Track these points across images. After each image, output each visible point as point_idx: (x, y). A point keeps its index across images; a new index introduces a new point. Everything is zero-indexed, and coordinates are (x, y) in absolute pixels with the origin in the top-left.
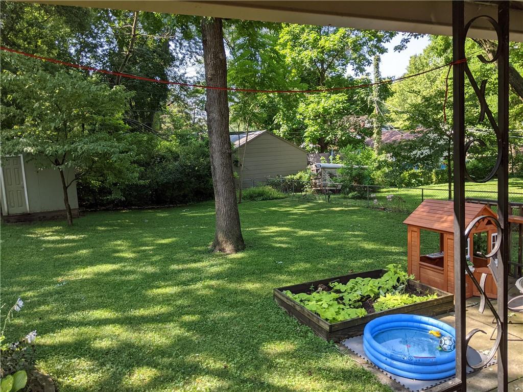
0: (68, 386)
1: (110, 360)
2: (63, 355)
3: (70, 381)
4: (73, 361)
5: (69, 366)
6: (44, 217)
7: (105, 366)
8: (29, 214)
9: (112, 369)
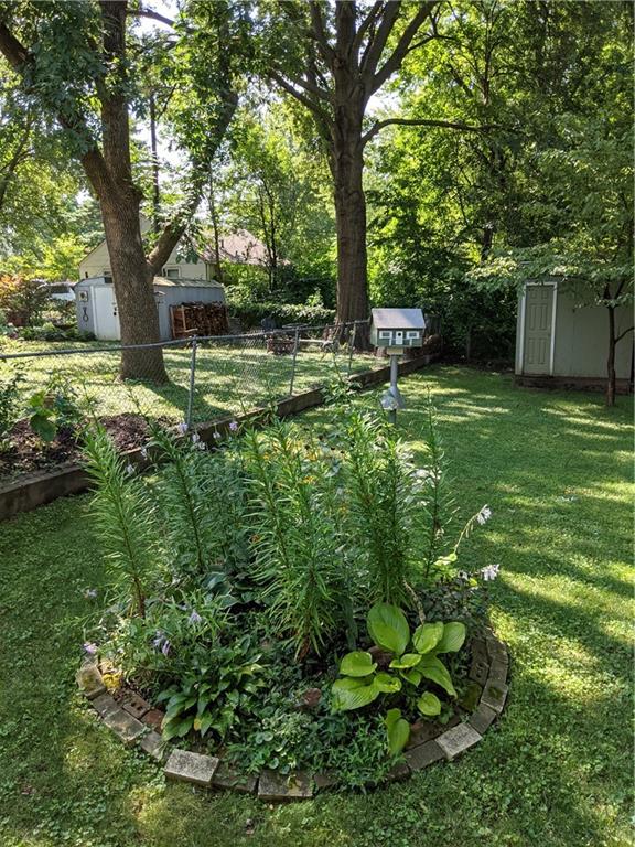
0: (530, 679)
1: (612, 664)
2: (535, 619)
3: (534, 671)
4: (549, 637)
5: (540, 643)
6: (573, 385)
7: (602, 674)
8: (552, 377)
9: (611, 685)
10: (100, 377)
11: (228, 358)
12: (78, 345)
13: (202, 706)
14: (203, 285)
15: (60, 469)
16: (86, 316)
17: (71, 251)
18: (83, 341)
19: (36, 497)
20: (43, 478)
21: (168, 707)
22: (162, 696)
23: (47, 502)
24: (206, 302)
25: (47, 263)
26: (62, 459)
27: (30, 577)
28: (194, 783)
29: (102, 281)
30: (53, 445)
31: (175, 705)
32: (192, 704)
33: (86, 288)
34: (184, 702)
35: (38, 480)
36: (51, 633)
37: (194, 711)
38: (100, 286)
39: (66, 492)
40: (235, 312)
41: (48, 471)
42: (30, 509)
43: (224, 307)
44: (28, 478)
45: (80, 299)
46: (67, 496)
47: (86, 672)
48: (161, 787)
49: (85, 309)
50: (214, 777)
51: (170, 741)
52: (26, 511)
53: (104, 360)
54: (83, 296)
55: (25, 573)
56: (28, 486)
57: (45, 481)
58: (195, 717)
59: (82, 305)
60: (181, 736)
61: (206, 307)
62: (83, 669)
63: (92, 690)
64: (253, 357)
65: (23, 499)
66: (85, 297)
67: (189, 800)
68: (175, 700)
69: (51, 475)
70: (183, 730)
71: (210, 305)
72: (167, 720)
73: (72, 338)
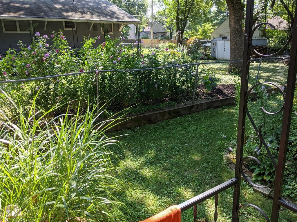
10: (220, 72)
11: (267, 66)
12: (211, 61)
13: (267, 173)
14: (259, 39)
15: (212, 99)
16: (214, 51)
17: (207, 29)
18: (212, 60)
19: (205, 107)
20: (207, 101)
21: (255, 171)
22: (253, 167)
23: (207, 109)
24: (260, 45)
25: (199, 33)
26: (213, 96)
27: (205, 129)
28: (262, 193)
29: (221, 38)
30: (209, 92)
31: (257, 171)
32: (264, 172)
33: (215, 42)
34: (261, 171)
35: (206, 102)
36: (214, 145)
37: (263, 174)
38: (221, 40)
39: (213, 107)
40: (271, 49)
41: (208, 100)
42: (203, 110)
43: (266, 47)
44: (203, 101)
45: (213, 45)
46: (213, 108)
47: (226, 156)
48: (252, 192)
49: (214, 49)
50: (270, 194)
51: (255, 180)
52: (202, 111)
53: (221, 66)
54: (214, 44)
55: (204, 127)
56: (203, 103)
57: (208, 102)
58: (264, 176)
59: (213, 47)
60: (259, 180)
61: (259, 47)
62: (225, 156)
63: (228, 161)
64: (278, 67)
65: (201, 107)
66: (214, 45)
67: (261, 197)
68: (257, 169)
69: (210, 101)
70: (260, 178)
71: (261, 46)
72: (254, 175)
73: (209, 59)
